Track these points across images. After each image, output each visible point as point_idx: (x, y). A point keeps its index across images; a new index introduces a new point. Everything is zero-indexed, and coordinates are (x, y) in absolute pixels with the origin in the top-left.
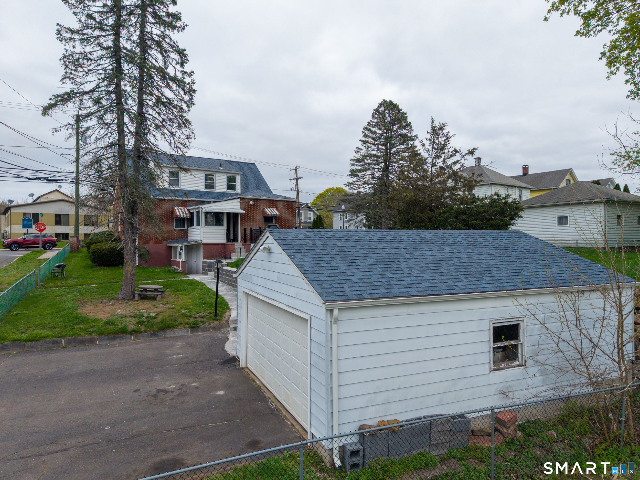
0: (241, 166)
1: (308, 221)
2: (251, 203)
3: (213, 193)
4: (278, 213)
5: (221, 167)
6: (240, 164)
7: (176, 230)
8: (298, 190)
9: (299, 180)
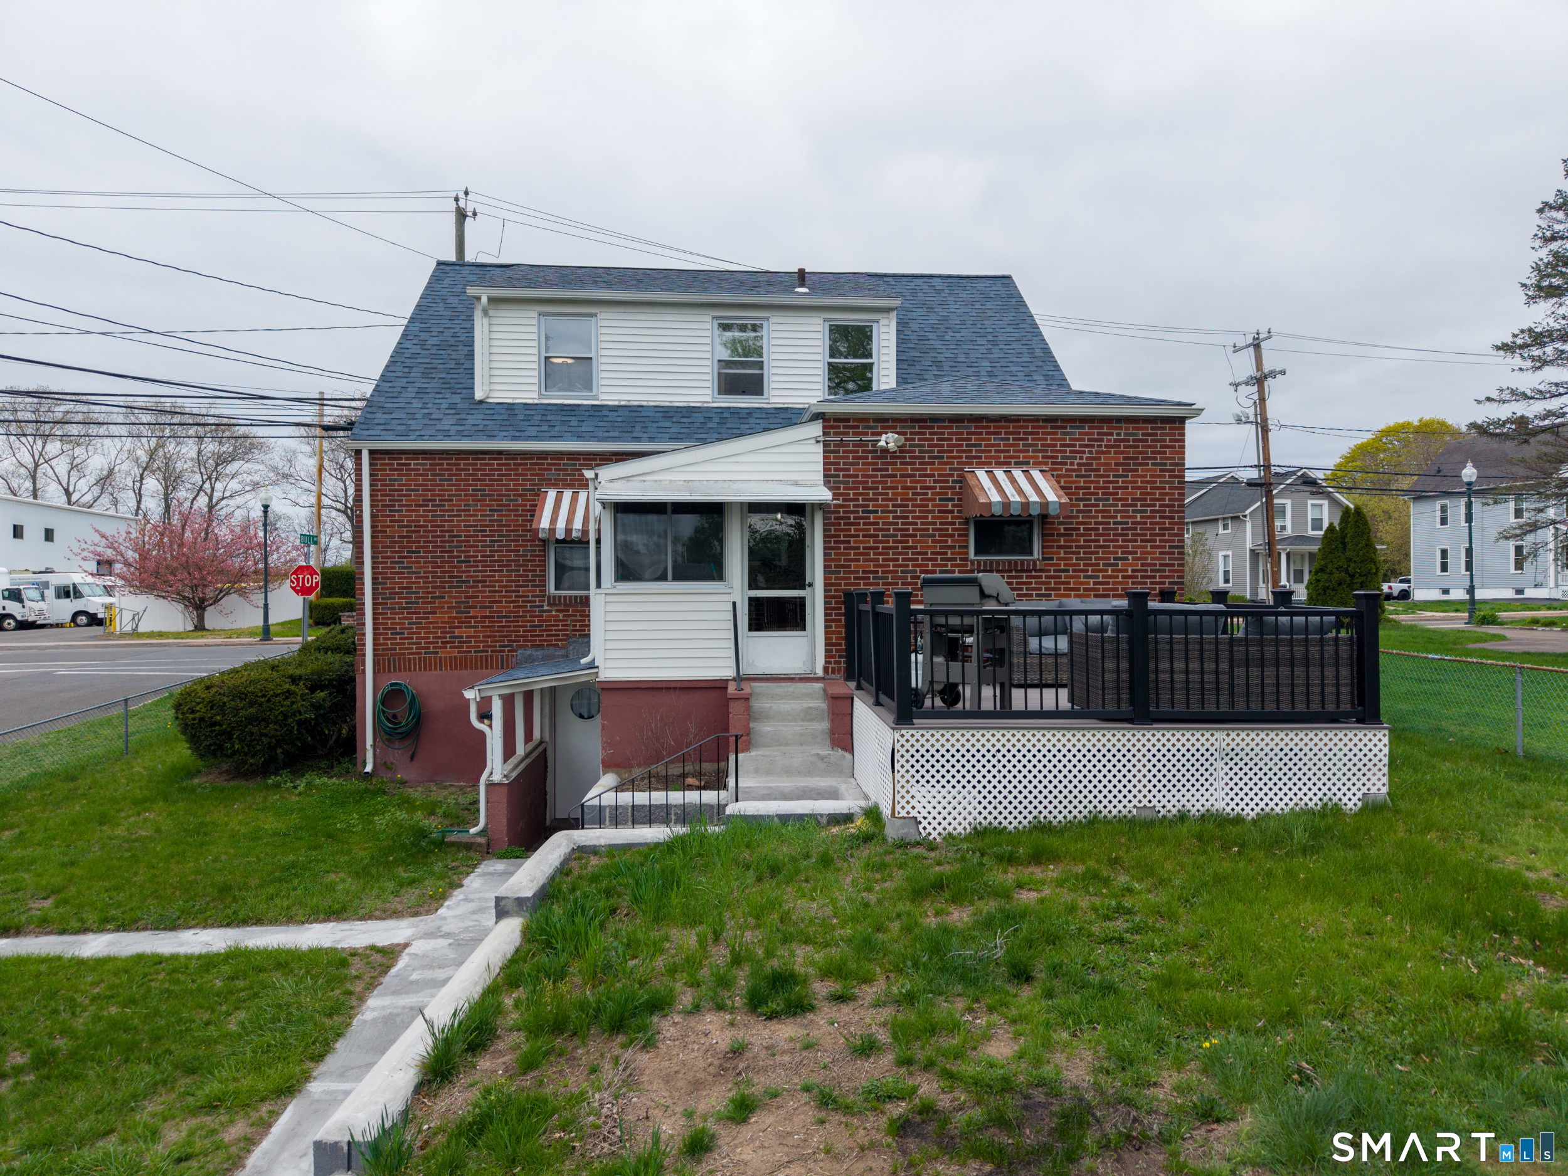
0: (939, 292)
1: (1311, 533)
2: (889, 440)
3: (750, 412)
4: (1051, 497)
5: (802, 285)
6: (938, 283)
7: (554, 601)
8: (1265, 420)
9: (1269, 382)
